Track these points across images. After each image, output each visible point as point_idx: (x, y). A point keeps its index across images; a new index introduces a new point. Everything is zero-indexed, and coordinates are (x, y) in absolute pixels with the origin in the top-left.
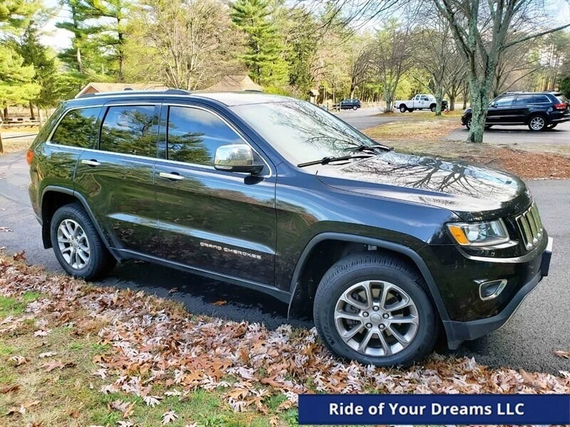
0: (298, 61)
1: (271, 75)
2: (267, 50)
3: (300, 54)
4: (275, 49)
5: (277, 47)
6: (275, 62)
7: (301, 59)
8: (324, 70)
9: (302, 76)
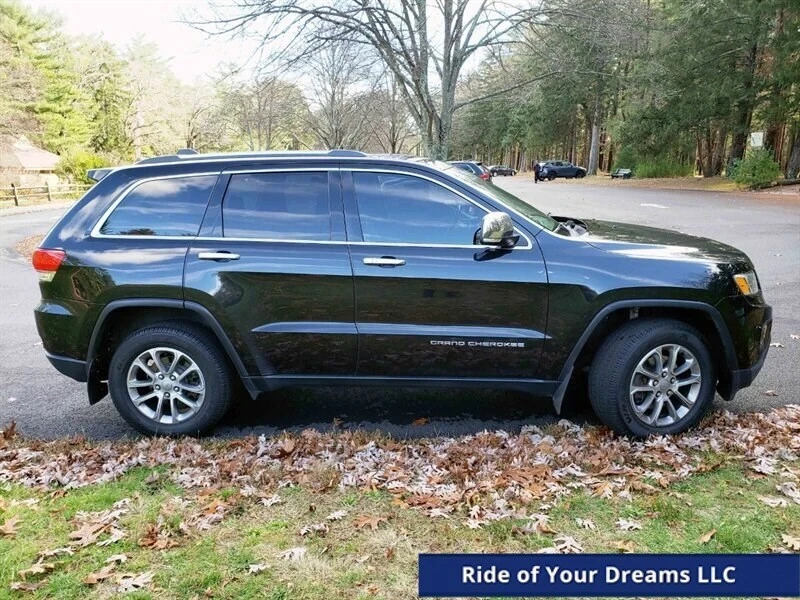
0: (103, 115)
1: (61, 134)
2: (52, 96)
3: (106, 106)
4: (66, 95)
5: (68, 93)
6: (66, 115)
7: (106, 112)
8: (147, 130)
9: (114, 137)
